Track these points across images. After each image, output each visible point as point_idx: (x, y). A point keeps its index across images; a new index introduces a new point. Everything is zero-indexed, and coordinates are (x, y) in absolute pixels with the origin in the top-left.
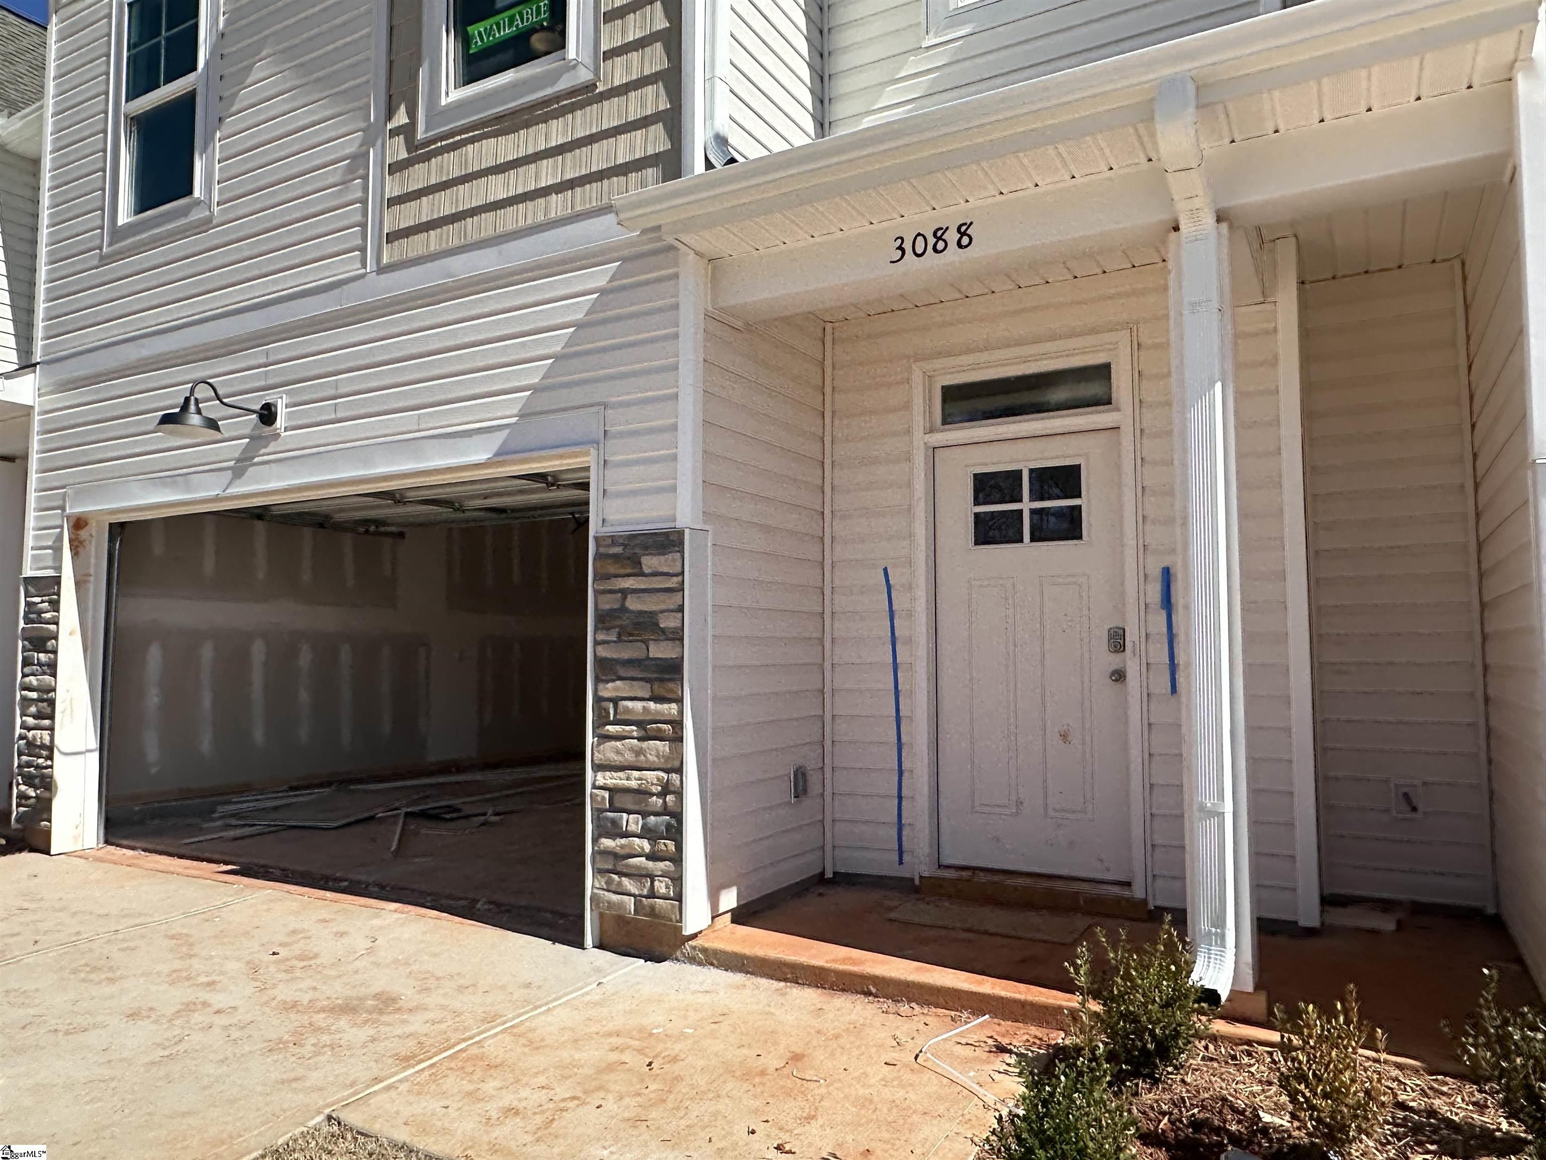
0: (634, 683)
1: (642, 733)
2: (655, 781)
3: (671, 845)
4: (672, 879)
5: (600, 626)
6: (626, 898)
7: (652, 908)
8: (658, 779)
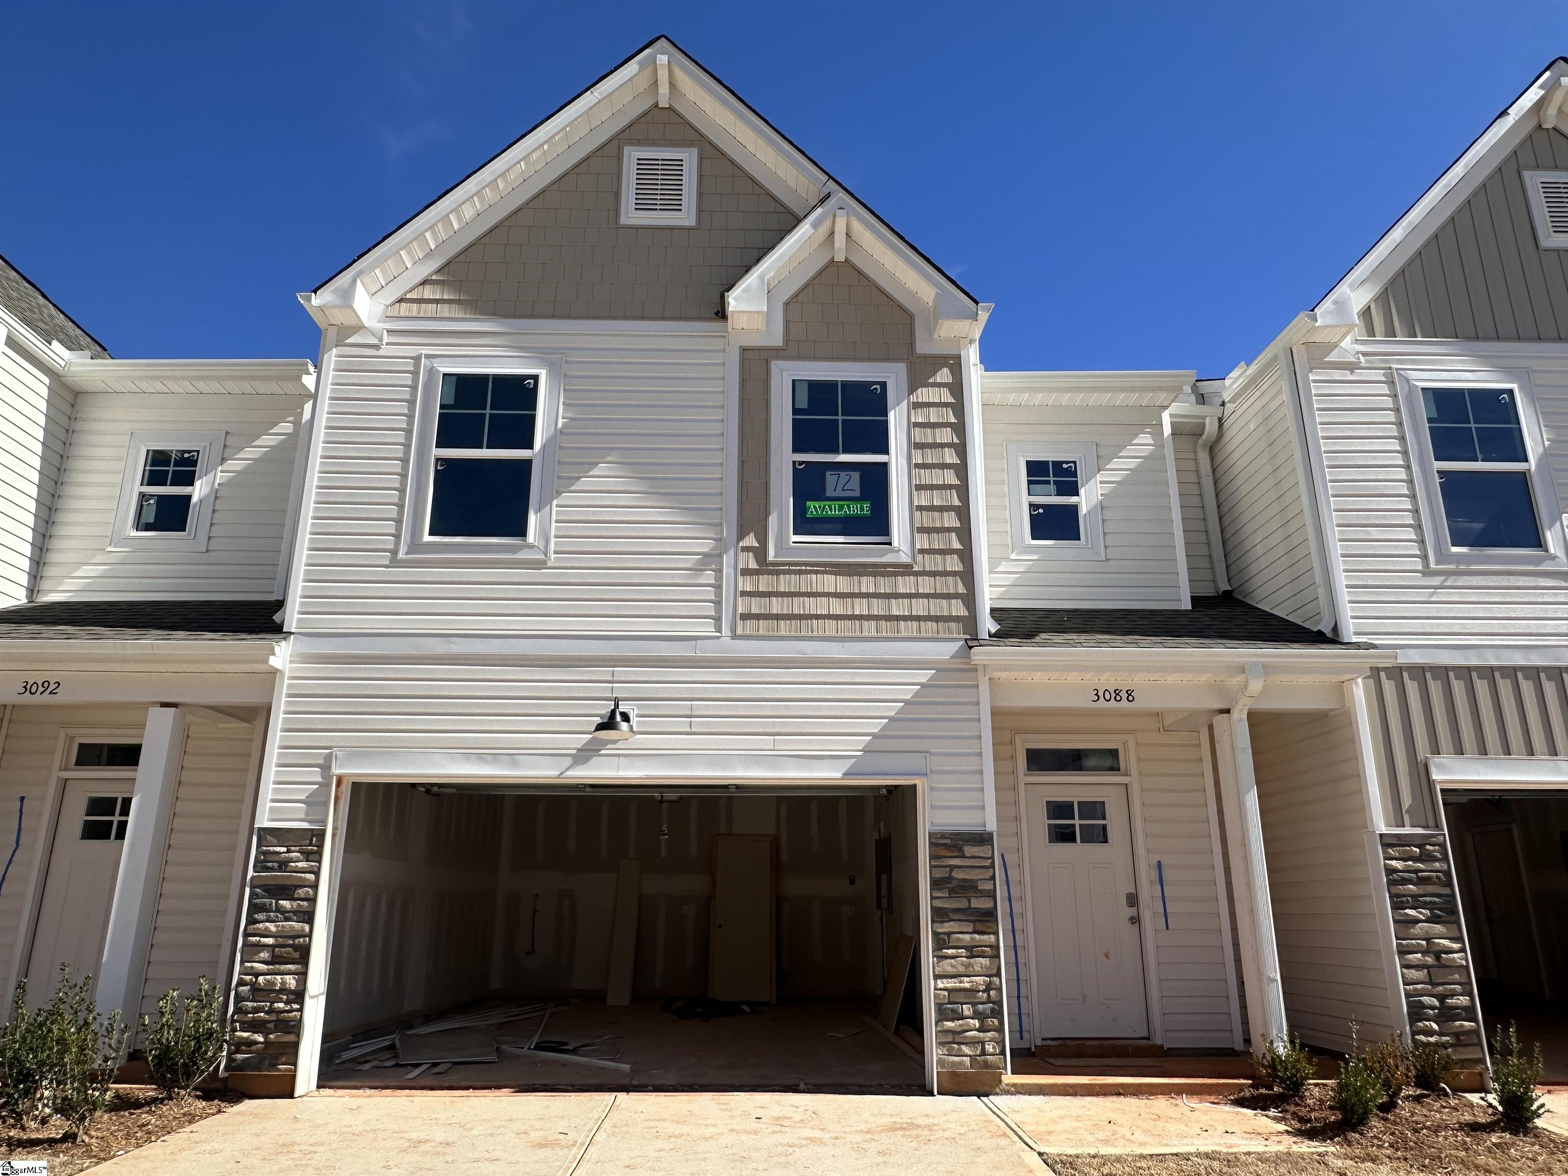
0: (963, 923)
1: (969, 954)
2: (982, 983)
3: (996, 1021)
4: (997, 1043)
5: (934, 887)
6: (964, 1058)
7: (986, 1062)
8: (984, 981)
